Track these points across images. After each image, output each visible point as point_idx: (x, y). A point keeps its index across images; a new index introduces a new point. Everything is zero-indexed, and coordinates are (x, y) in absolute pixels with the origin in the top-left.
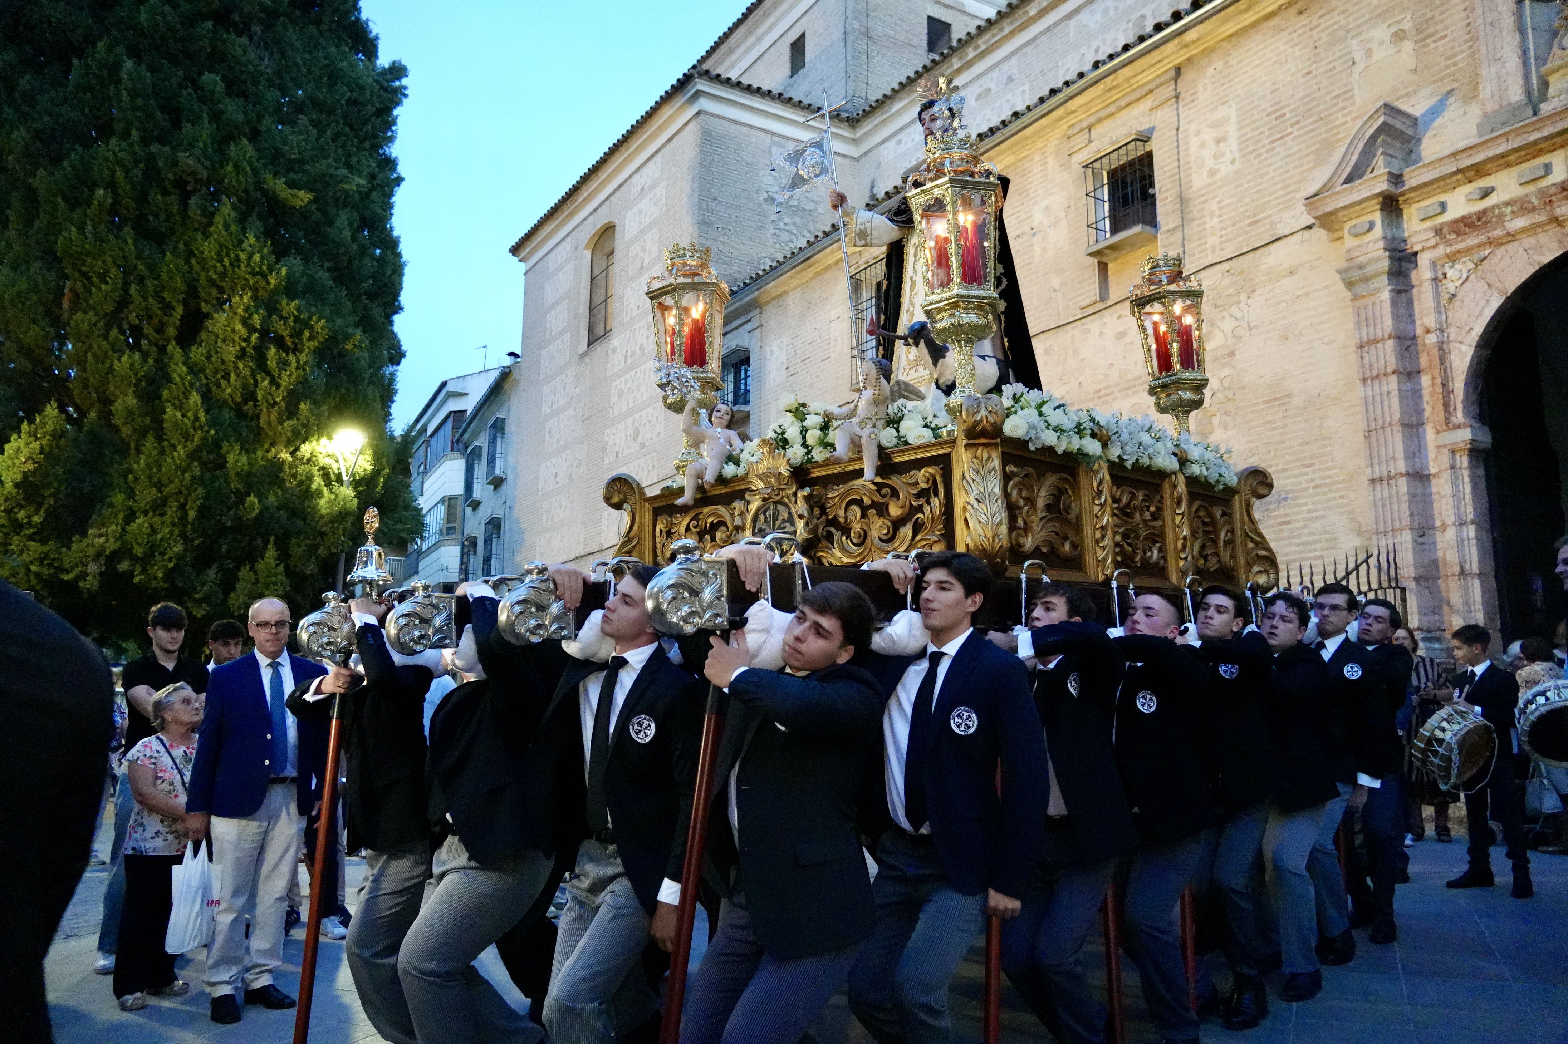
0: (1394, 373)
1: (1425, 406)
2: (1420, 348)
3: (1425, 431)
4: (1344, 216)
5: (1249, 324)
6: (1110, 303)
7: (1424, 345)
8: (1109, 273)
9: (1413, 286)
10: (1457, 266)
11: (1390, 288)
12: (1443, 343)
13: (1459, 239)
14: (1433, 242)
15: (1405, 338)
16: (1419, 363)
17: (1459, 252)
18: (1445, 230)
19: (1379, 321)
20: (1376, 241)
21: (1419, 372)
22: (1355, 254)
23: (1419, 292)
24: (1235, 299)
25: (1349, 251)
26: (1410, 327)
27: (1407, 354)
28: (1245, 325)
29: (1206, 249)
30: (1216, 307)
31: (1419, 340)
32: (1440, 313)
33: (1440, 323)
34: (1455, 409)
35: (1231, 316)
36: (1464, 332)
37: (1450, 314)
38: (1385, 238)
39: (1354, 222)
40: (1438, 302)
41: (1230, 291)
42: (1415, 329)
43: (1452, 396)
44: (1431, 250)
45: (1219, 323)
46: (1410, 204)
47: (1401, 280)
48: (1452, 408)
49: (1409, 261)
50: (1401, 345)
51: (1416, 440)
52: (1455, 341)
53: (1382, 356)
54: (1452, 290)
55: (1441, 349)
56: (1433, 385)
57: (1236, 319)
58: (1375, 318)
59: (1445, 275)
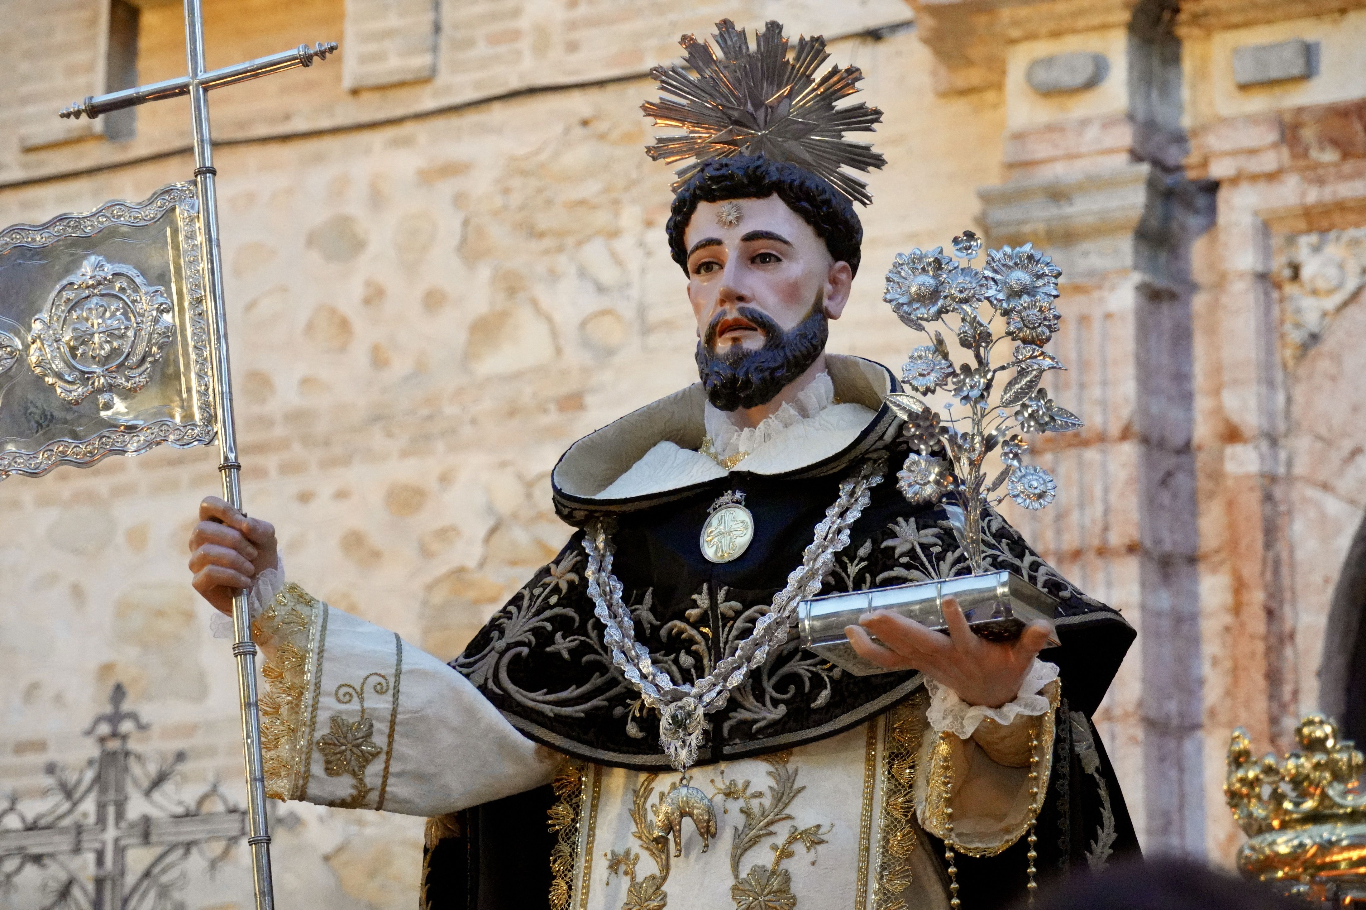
0: (1132, 549)
1: (1206, 670)
2: (1203, 483)
3: (1199, 750)
4: (1016, 23)
5: (642, 311)
6: (139, 149)
7: (1217, 475)
8: (144, 42)
9: (1193, 287)
10: (1333, 250)
11: (1136, 278)
12: (1273, 479)
13: (1348, 167)
14: (1269, 162)
15: (1161, 444)
16: (1196, 531)
17: (1341, 206)
18: (1308, 134)
19: (1095, 376)
20: (1108, 123)
21: (1193, 560)
22: (1040, 150)
23: (1214, 307)
24: (601, 218)
25: (1019, 137)
26: (1176, 414)
27: (1165, 498)
28: (628, 311)
29: (515, 35)
30: (535, 234)
31: (1202, 460)
32: (1271, 383)
33: (1271, 415)
34: (1295, 693)
35: (583, 273)
36: (1336, 457)
37: (1299, 394)
38: (1131, 117)
39: (1041, 49)
40: (1269, 351)
41: (589, 189)
42: (1190, 421)
43: (1289, 652)
44: (1262, 186)
45: (541, 292)
46: (1209, 32)
47: (1163, 257)
48: (1287, 689)
49: (1189, 205)
50: (1149, 462)
51: (1173, 774)
52: (1309, 481)
53: (1098, 492)
54: (1312, 320)
55: (1268, 498)
56: (1237, 609)
57: (601, 289)
58: (1084, 365)
59: (1296, 270)
